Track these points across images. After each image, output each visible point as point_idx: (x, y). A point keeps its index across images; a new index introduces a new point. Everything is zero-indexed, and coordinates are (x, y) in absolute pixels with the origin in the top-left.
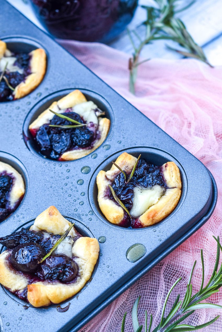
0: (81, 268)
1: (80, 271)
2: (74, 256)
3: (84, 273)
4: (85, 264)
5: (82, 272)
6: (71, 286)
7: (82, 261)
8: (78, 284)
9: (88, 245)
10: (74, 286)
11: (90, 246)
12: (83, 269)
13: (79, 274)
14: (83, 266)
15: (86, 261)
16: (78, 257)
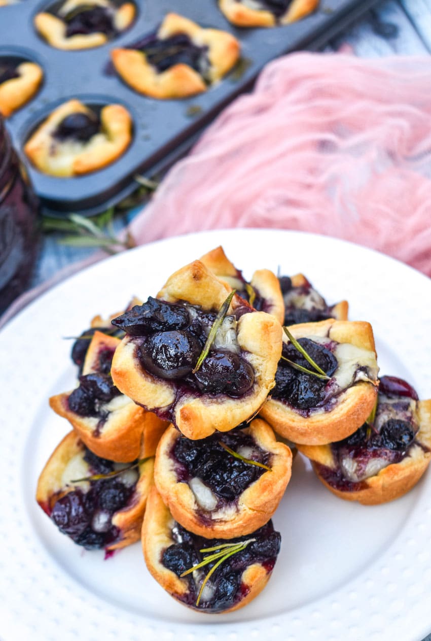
0: (258, 370)
1: (257, 375)
2: (242, 350)
3: (263, 377)
4: (264, 363)
5: (259, 376)
6: (247, 402)
7: (257, 359)
8: (257, 395)
9: (265, 332)
10: (252, 400)
11: (269, 334)
12: (261, 371)
13: (256, 380)
14: (260, 367)
15: (265, 359)
16: (249, 352)
